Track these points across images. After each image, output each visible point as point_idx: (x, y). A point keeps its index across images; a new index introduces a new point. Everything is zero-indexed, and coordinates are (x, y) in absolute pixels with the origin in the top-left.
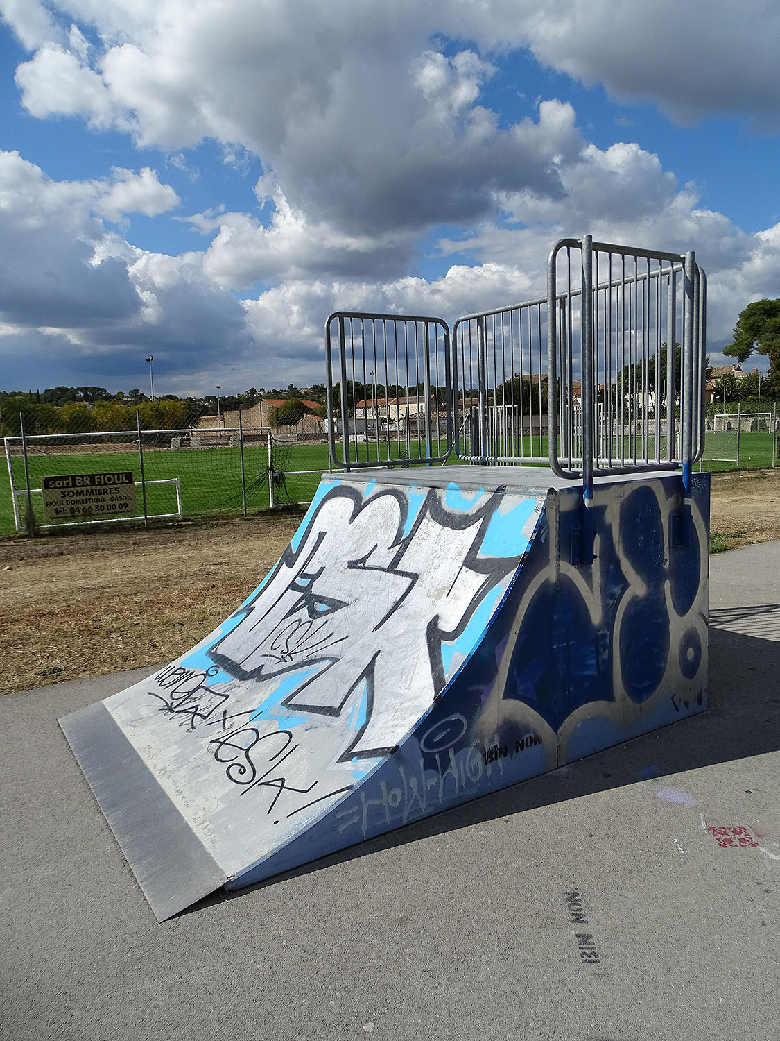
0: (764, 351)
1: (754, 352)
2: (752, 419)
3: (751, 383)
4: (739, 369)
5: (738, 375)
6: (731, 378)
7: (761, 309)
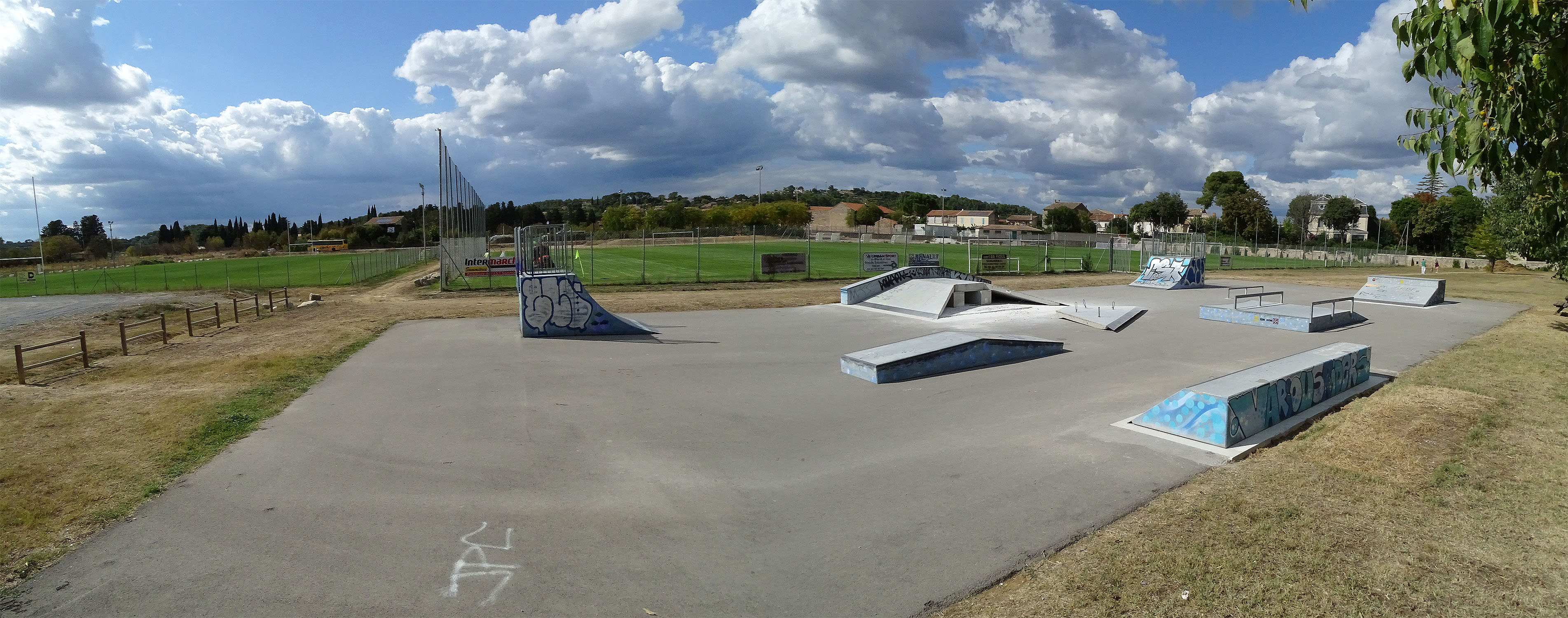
0: (1219, 204)
1: (1214, 204)
2: (1211, 246)
3: (1211, 223)
4: (1204, 212)
5: (1204, 216)
6: (1200, 219)
7: (1219, 177)
